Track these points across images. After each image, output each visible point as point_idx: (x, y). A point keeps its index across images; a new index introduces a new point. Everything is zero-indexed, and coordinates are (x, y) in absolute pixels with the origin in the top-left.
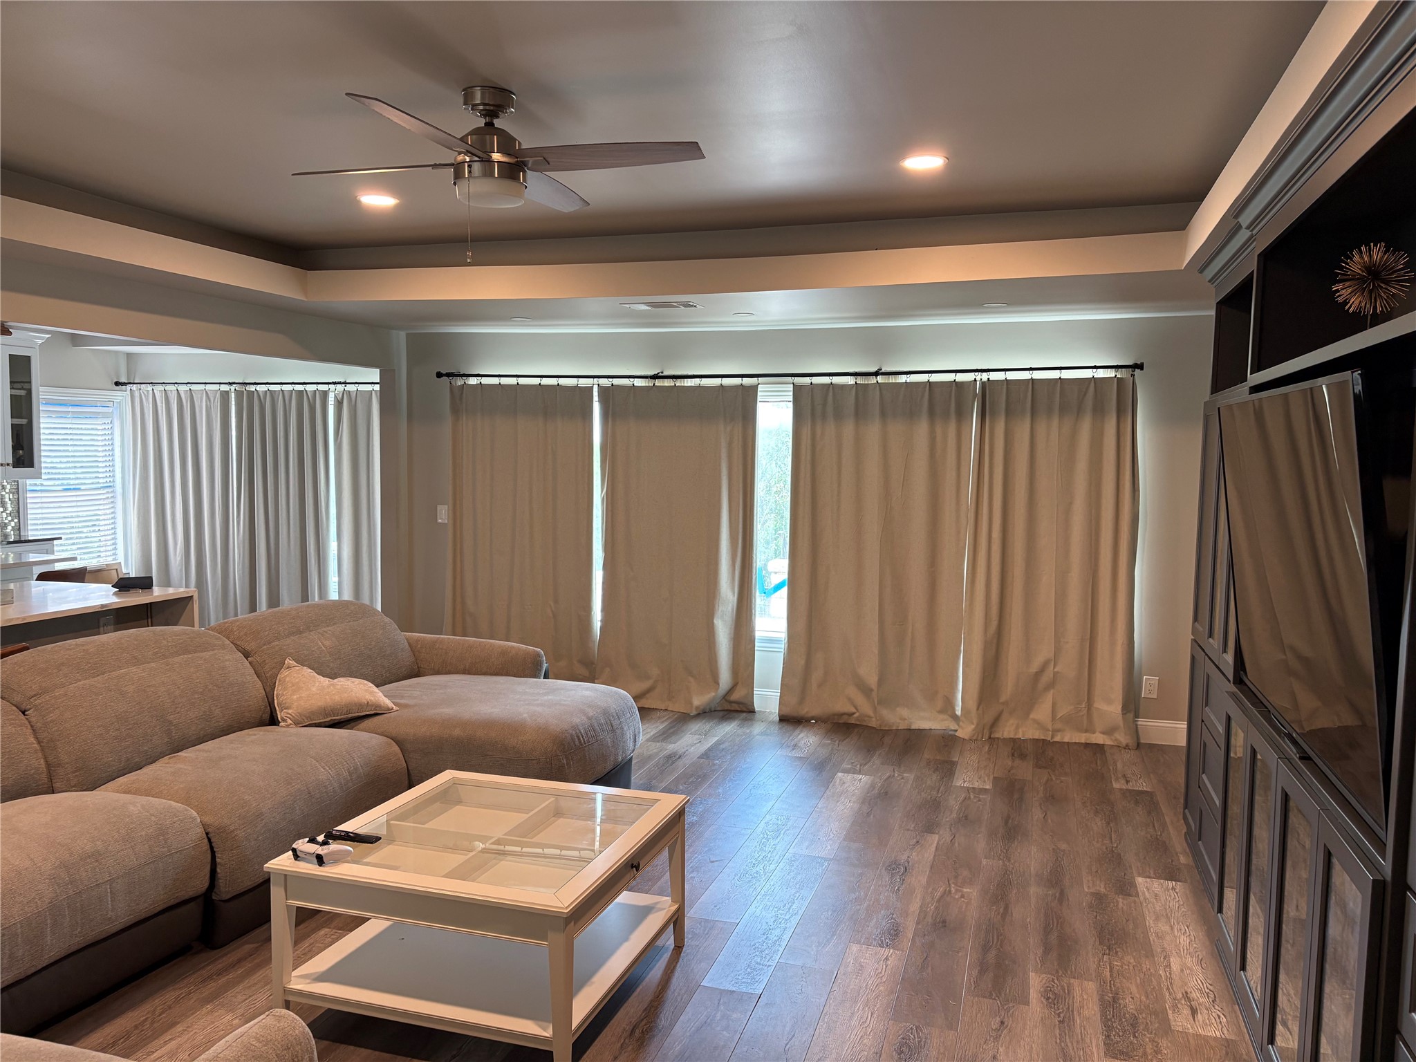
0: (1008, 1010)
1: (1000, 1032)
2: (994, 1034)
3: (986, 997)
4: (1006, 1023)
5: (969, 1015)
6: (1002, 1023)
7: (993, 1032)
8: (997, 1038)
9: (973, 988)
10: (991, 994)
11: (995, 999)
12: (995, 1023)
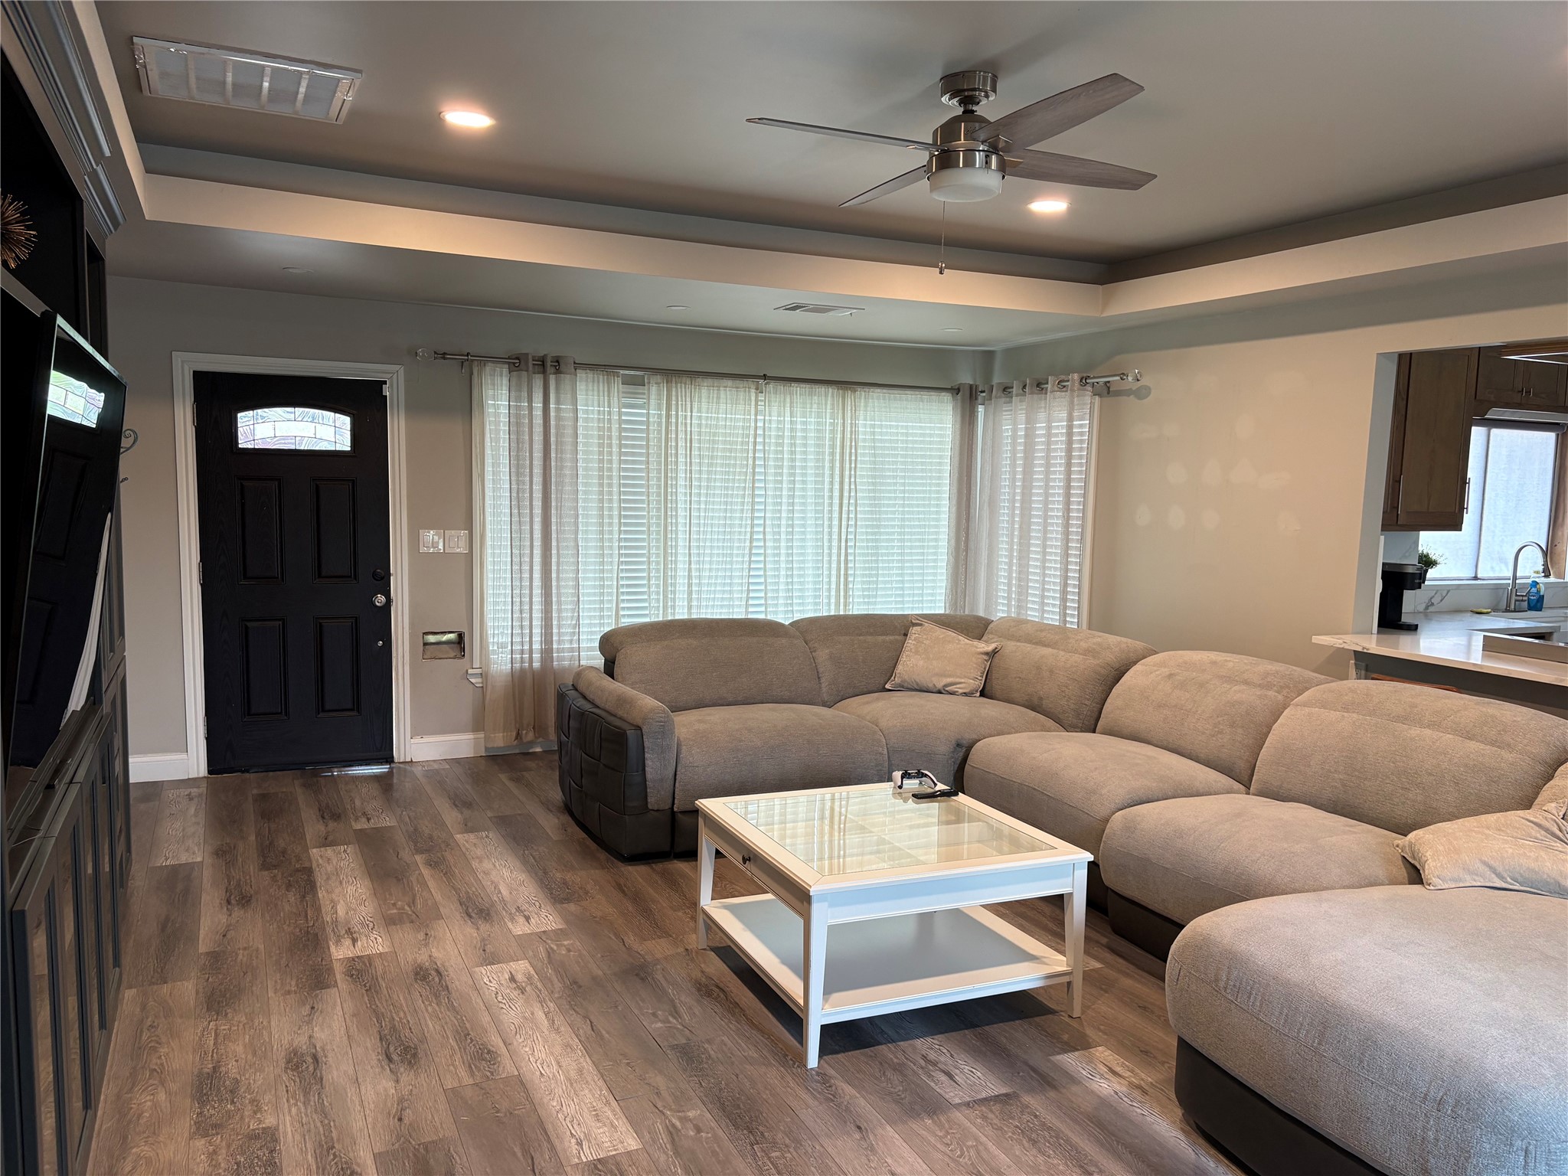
0: (398, 1138)
1: (399, 1109)
2: (406, 1104)
3: (430, 1142)
4: (396, 1120)
5: (441, 1112)
6: (400, 1120)
7: (407, 1105)
8: (401, 1100)
9: (451, 1149)
10: (426, 1149)
11: (419, 1145)
12: (408, 1116)
